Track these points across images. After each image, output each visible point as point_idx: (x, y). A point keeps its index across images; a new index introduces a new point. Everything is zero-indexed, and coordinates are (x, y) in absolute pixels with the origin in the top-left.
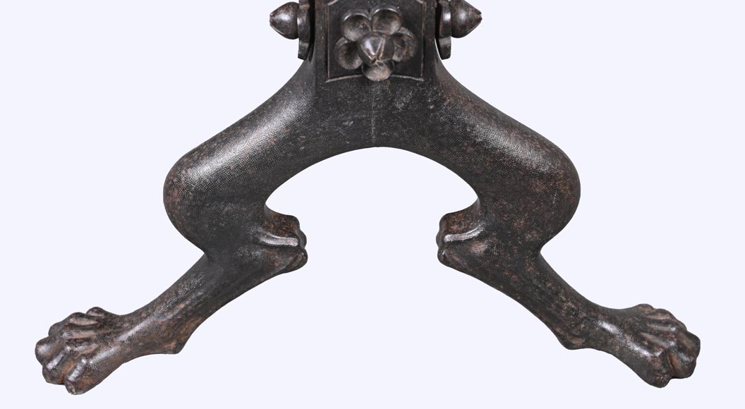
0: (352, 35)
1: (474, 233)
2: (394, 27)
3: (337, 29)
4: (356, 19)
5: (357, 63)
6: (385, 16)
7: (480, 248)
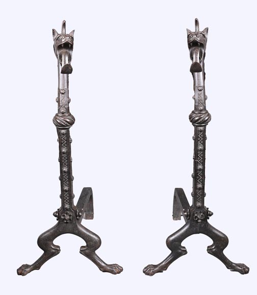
0: (196, 215)
1: (213, 247)
2: (202, 214)
3: (194, 214)
4: (196, 213)
5: (197, 219)
6: (200, 212)
7: (214, 250)
